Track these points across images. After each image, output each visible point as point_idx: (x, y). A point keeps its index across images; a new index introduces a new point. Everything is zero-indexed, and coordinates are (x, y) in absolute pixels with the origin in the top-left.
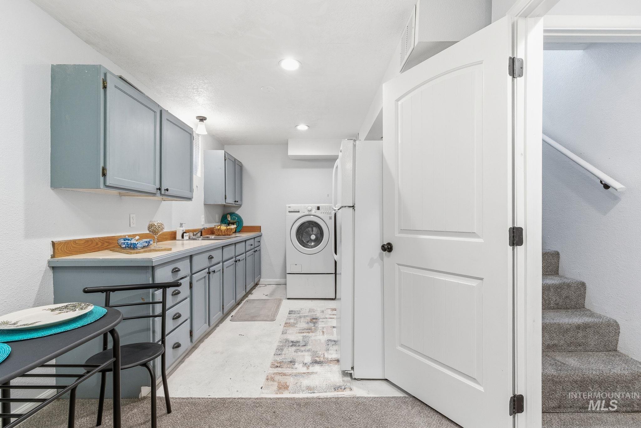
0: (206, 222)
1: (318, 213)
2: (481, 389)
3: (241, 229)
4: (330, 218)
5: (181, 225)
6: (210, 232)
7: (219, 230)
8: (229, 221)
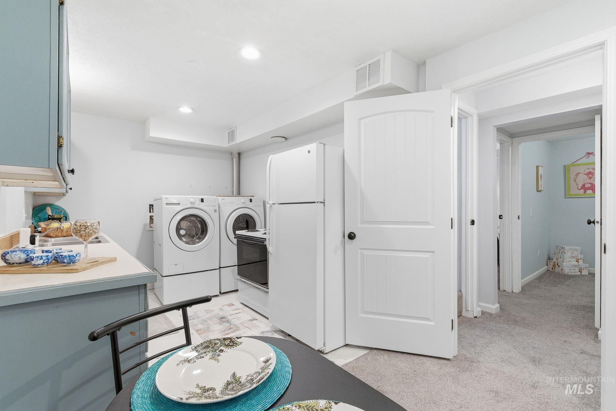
1: (202, 206)
2: (433, 323)
4: (215, 211)
7: (58, 229)
8: (51, 217)
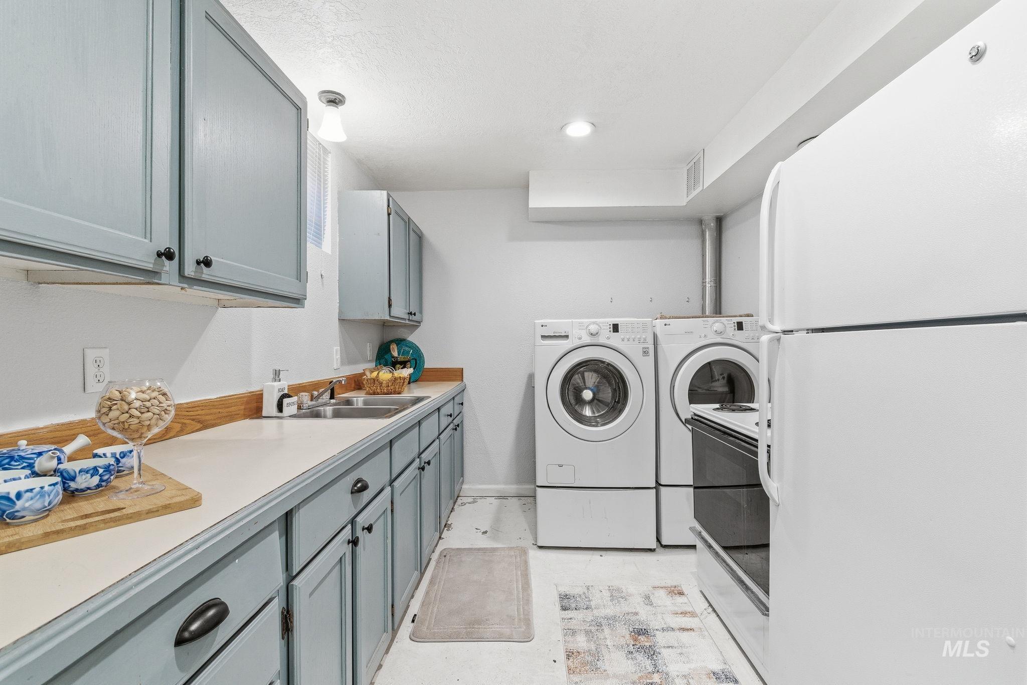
0: (342, 364)
1: (615, 340)
3: (422, 375)
4: (645, 353)
5: (277, 375)
6: (353, 385)
7: (374, 381)
8: (394, 360)
